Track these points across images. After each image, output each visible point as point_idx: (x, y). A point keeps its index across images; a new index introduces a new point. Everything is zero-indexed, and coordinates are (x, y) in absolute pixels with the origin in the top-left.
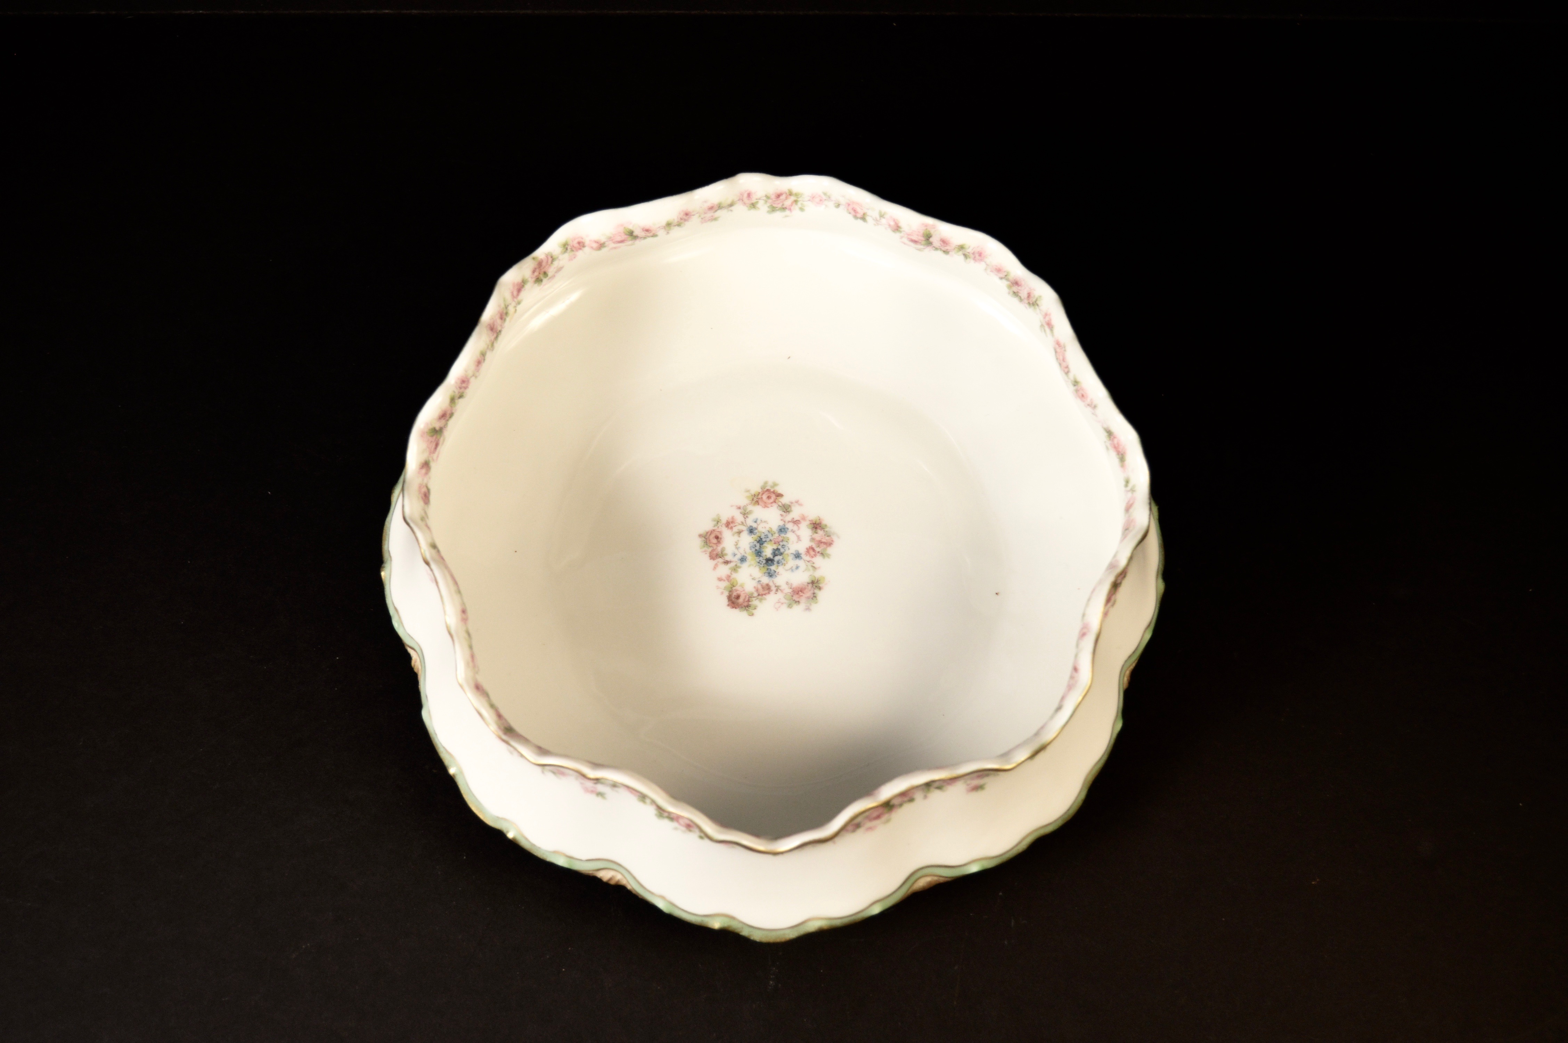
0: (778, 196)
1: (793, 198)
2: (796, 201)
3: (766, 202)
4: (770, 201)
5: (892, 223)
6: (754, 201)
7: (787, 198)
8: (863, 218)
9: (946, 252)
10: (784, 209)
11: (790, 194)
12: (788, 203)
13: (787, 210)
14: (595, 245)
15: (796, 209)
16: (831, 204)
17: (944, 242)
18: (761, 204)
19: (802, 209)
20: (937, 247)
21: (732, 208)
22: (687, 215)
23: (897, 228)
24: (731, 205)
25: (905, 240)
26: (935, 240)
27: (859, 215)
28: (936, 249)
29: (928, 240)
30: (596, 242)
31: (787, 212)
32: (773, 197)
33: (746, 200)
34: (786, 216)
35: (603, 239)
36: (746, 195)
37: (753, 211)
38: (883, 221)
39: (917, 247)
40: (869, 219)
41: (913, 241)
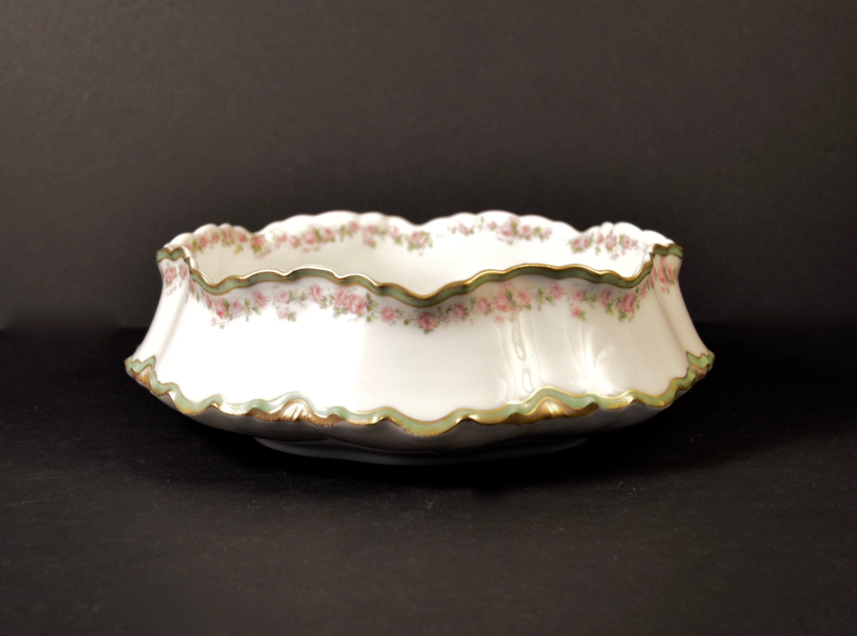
0: (415, 236)
1: (424, 238)
2: (426, 239)
3: (407, 239)
4: (409, 238)
5: (490, 224)
6: (399, 236)
7: (420, 238)
8: (471, 232)
9: (528, 238)
10: (419, 246)
11: (422, 234)
12: (421, 241)
13: (421, 247)
14: (293, 241)
15: (427, 245)
16: (449, 233)
17: (526, 229)
18: (403, 240)
19: (431, 246)
20: (521, 235)
21: (384, 237)
22: (354, 227)
23: (493, 226)
24: (384, 233)
25: (501, 236)
26: (520, 229)
27: (468, 231)
28: (521, 237)
29: (515, 229)
30: (295, 237)
31: (421, 251)
32: (411, 235)
33: (393, 234)
34: (421, 254)
35: (299, 235)
36: (393, 230)
37: (398, 245)
38: (485, 225)
39: (510, 238)
40: (476, 230)
41: (506, 233)
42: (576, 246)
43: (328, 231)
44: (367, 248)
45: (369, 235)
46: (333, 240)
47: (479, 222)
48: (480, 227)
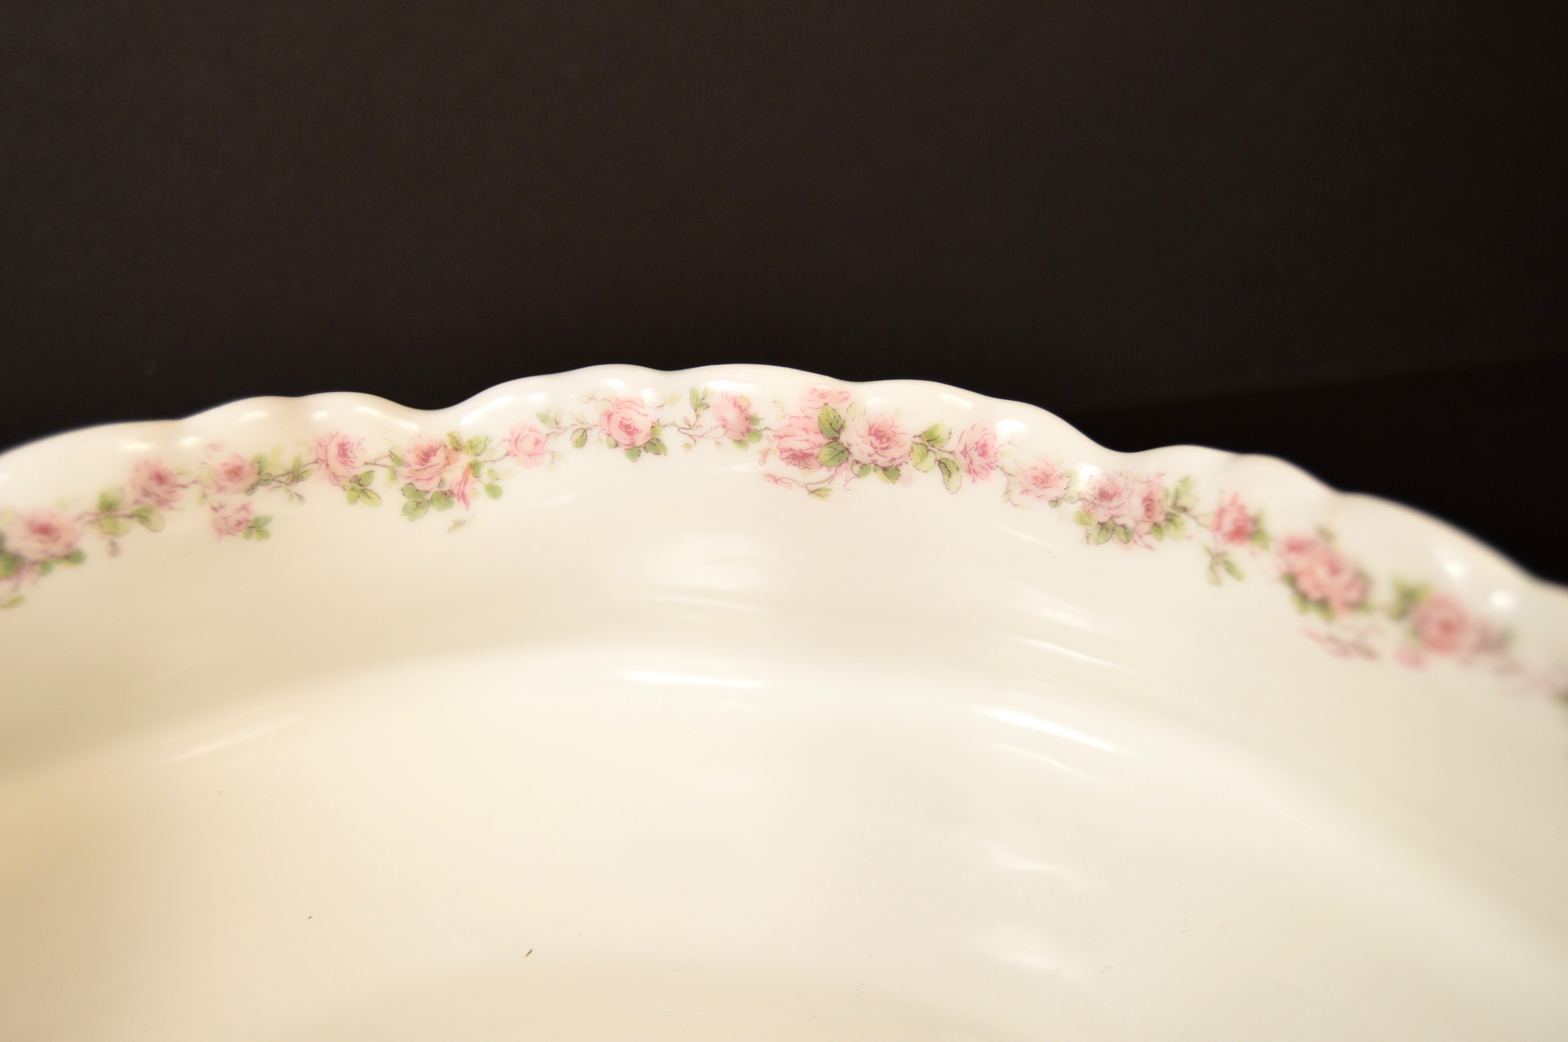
0: (426, 456)
1: (465, 459)
2: (474, 467)
3: (394, 473)
4: (404, 470)
5: (731, 414)
6: (361, 471)
7: (448, 461)
8: (654, 445)
9: (891, 471)
10: (446, 496)
11: (456, 445)
12: (453, 476)
13: (455, 499)
15: (477, 488)
16: (563, 444)
17: (881, 436)
18: (380, 481)
19: (494, 491)
20: (865, 459)
21: (300, 487)
22: (158, 484)
23: (746, 429)
24: (296, 475)
25: (778, 466)
26: (855, 437)
27: (640, 440)
28: (864, 467)
29: (836, 439)
31: (457, 509)
32: (411, 458)
33: (336, 466)
34: (458, 524)
36: (333, 450)
37: (362, 507)
38: (708, 419)
39: (819, 475)
40: (670, 438)
41: (800, 458)
42: (1102, 515)
43: (45, 530)
44: (237, 543)
45: (234, 499)
46: (73, 557)
47: (684, 411)
48: (688, 428)
